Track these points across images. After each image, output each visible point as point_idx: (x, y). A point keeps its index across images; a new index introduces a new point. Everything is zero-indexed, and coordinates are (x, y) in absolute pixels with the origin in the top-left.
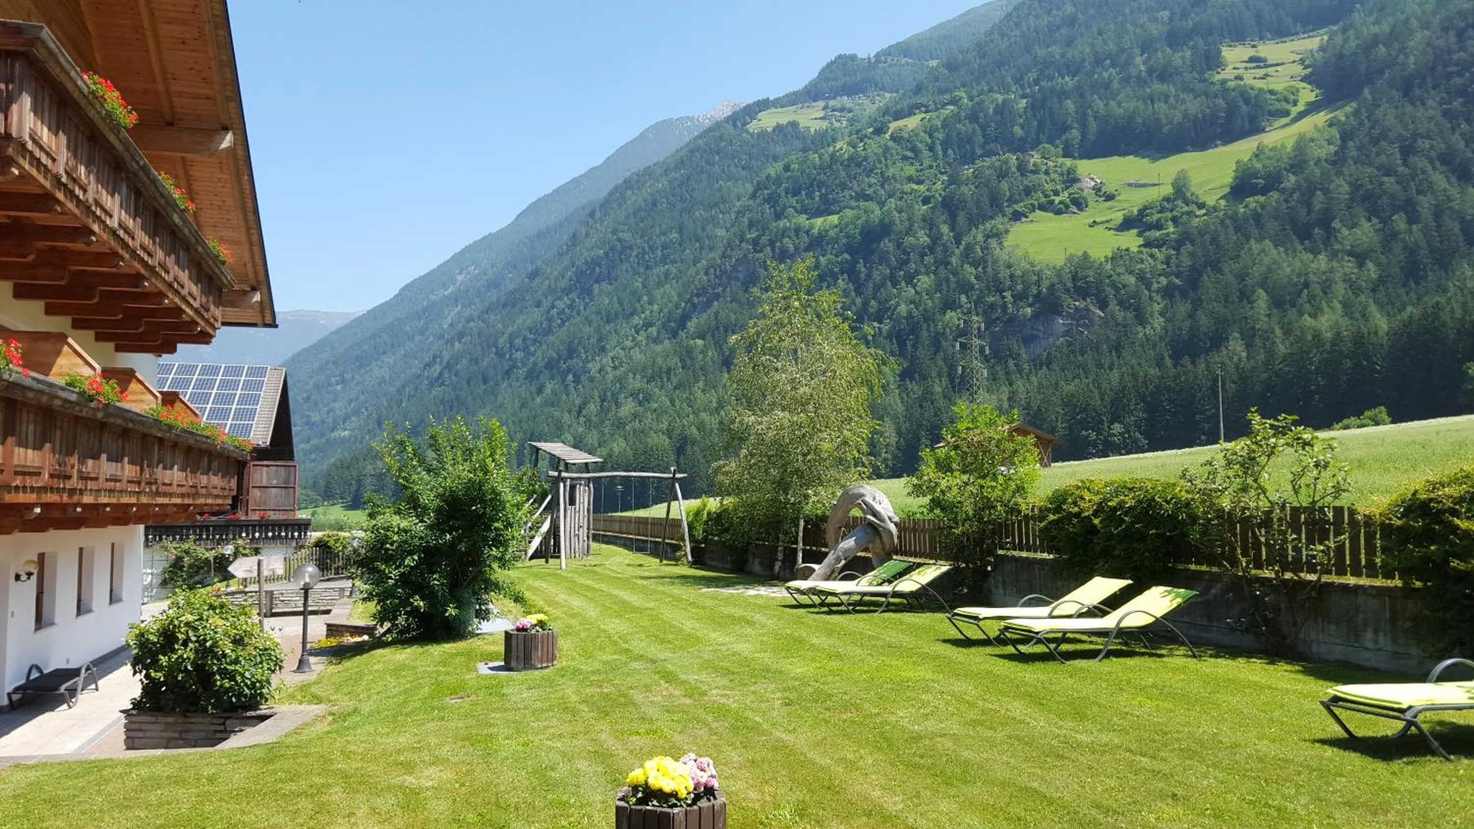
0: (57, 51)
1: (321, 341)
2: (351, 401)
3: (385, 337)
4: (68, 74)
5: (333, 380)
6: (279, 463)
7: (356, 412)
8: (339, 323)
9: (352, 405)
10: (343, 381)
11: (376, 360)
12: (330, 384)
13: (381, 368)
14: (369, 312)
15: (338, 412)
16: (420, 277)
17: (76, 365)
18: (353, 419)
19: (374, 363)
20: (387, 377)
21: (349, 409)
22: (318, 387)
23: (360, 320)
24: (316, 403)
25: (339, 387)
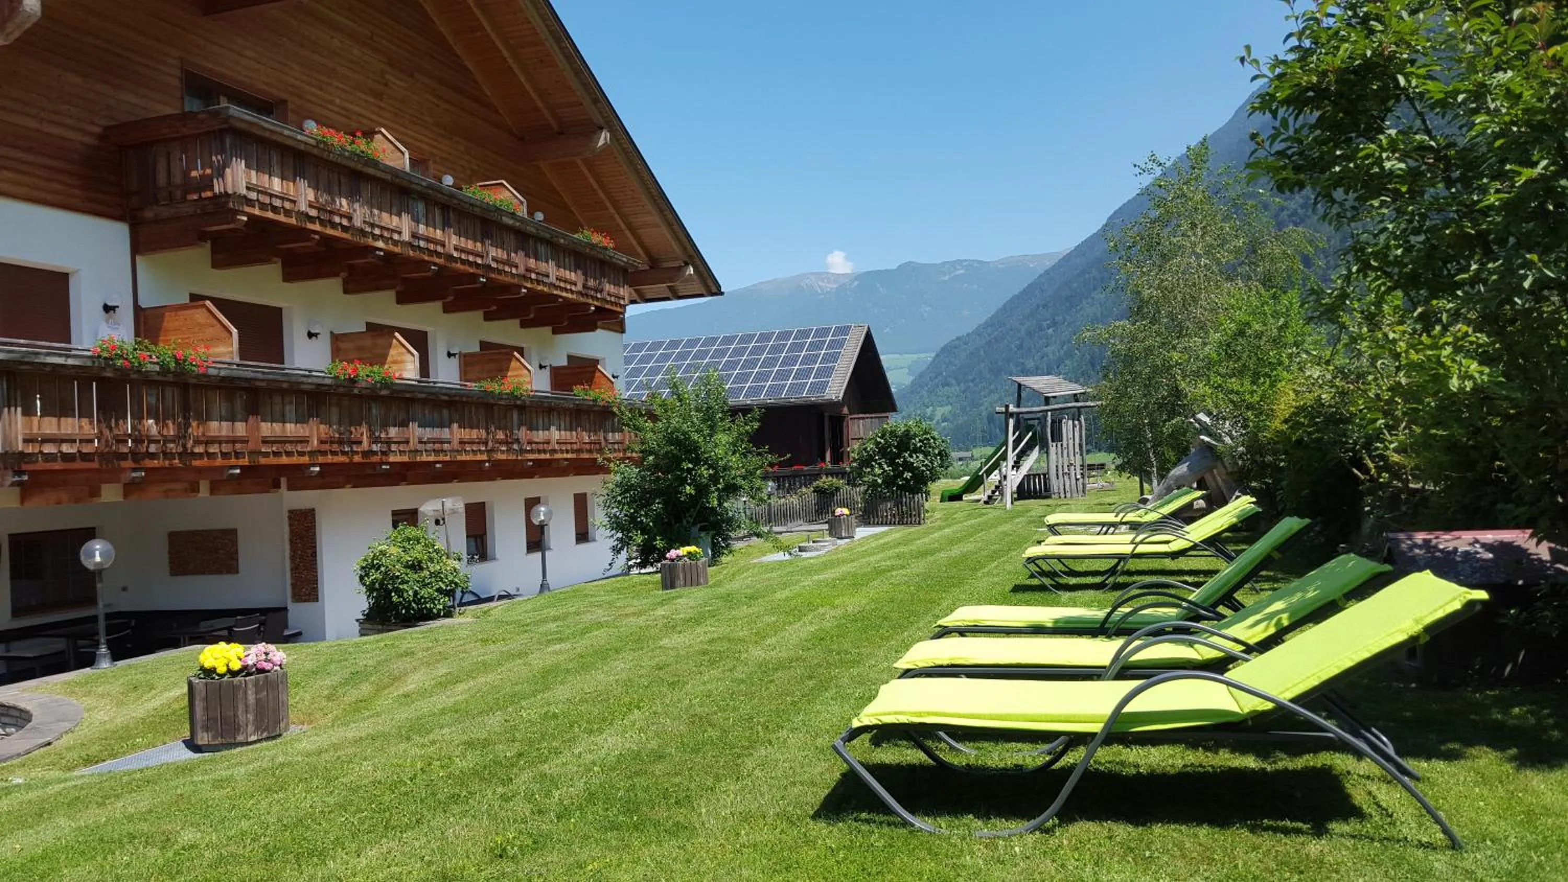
0: (256, 120)
1: (1030, 286)
2: (1063, 344)
3: (1094, 272)
4: (282, 134)
5: (1045, 324)
6: (873, 415)
7: (1070, 355)
8: (1049, 264)
9: (1065, 347)
10: (1054, 324)
11: (1086, 298)
12: (1041, 329)
13: (1092, 305)
14: (1076, 248)
15: (1051, 356)
16: (1129, 201)
17: (402, 354)
18: (1067, 362)
19: (1084, 302)
20: (1099, 314)
21: (1062, 352)
22: (1030, 333)
23: (1068, 258)
24: (1029, 350)
25: (1050, 331)
